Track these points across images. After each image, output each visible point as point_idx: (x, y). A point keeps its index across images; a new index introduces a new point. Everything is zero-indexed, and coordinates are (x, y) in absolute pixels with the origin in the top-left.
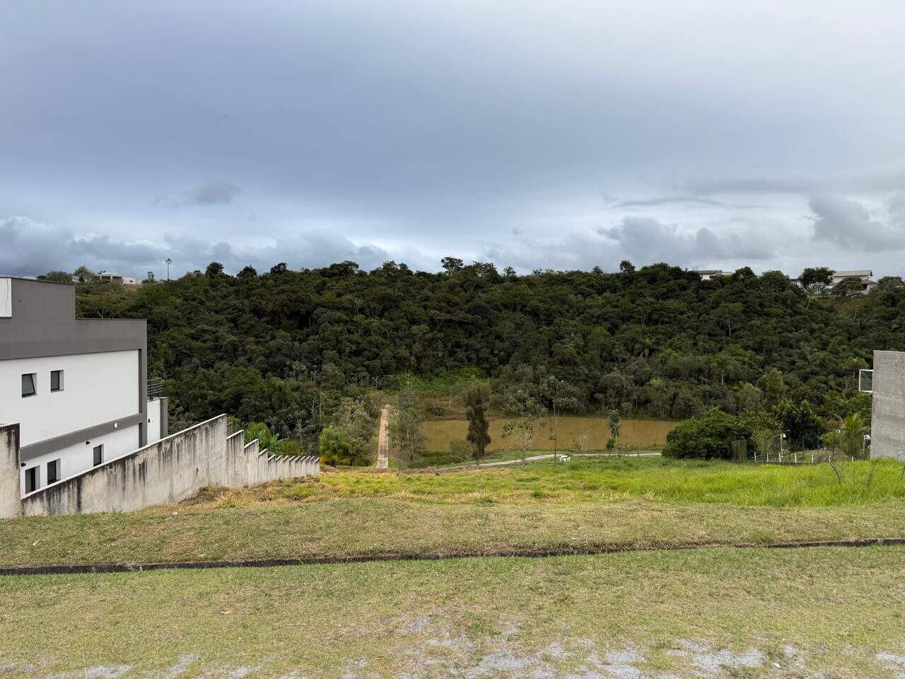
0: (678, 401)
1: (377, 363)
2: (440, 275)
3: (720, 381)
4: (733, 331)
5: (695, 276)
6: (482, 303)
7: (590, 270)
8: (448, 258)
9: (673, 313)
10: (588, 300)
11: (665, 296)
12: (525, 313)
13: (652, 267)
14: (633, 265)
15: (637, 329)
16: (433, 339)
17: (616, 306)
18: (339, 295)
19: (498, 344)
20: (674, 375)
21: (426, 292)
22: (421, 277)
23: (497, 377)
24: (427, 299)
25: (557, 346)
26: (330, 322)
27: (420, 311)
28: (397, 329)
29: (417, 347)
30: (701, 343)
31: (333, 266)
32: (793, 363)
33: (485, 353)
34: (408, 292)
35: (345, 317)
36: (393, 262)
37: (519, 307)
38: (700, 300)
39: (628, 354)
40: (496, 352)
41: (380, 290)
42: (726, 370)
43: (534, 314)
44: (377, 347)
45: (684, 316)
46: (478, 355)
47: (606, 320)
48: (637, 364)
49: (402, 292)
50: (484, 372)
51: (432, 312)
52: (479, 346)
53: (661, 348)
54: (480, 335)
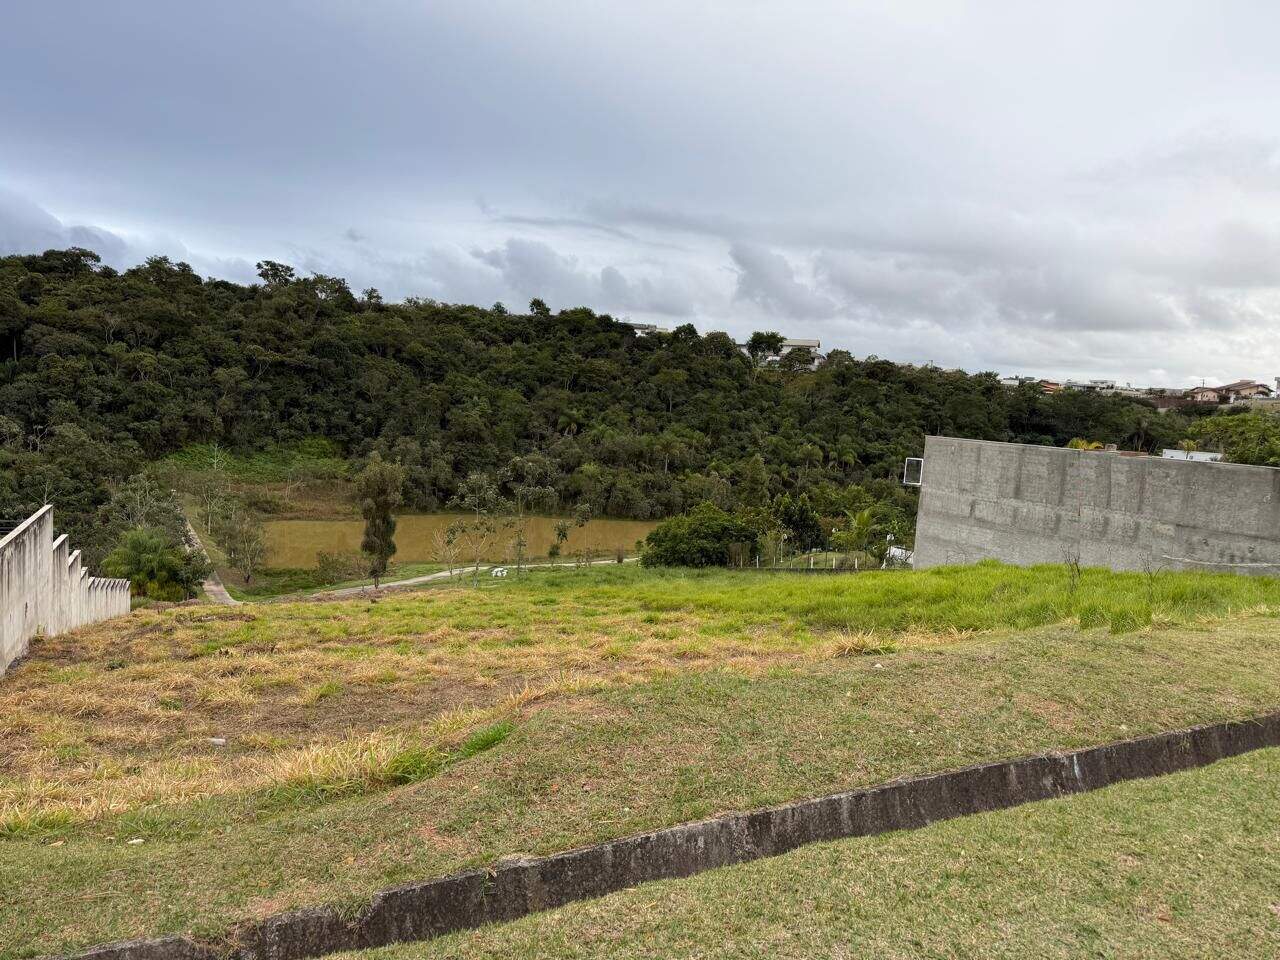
0: (616, 493)
1: (153, 426)
2: (254, 289)
3: (663, 467)
4: (675, 406)
5: (628, 329)
6: (333, 340)
7: (489, 308)
8: (268, 263)
9: (604, 377)
10: (493, 349)
11: (592, 353)
12: (402, 361)
14: (547, 306)
15: (560, 396)
16: (251, 392)
17: (531, 362)
18: (73, 306)
19: (361, 404)
20: (610, 459)
21: (235, 314)
23: (361, 455)
24: (238, 325)
25: (454, 414)
26: (60, 353)
27: (229, 344)
28: (187, 373)
29: (226, 403)
30: (639, 419)
33: (341, 417)
34: (203, 311)
35: (88, 345)
37: (391, 351)
38: (636, 363)
39: (550, 429)
40: (359, 416)
41: (152, 304)
42: (669, 454)
43: (415, 363)
44: (153, 399)
45: (618, 383)
46: (328, 421)
47: (518, 380)
48: (564, 443)
49: (194, 310)
50: (338, 448)
51: (252, 347)
52: (331, 406)
53: (593, 422)
54: (332, 389)
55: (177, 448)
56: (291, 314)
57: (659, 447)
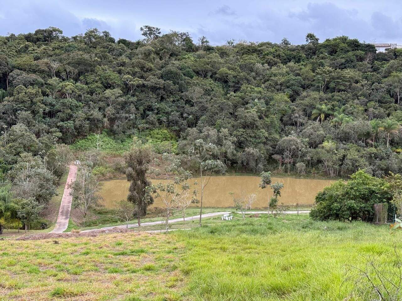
0: (347, 161)
1: (70, 124)
2: (138, 42)
3: (386, 144)
4: (401, 99)
5: (371, 48)
6: (174, 69)
7: (279, 42)
8: (146, 26)
9: (350, 81)
10: (274, 68)
11: (343, 66)
12: (215, 80)
13: (334, 40)
14: (317, 37)
15: (315, 96)
16: (126, 103)
17: (298, 75)
18: (37, 59)
19: (187, 108)
20: (344, 138)
21: (123, 58)
22: (121, 44)
23: (185, 139)
24: (123, 64)
25: (241, 111)
26: (25, 85)
27: (114, 76)
28: (91, 93)
29: (110, 110)
30: (371, 109)
33: (175, 115)
34: (105, 57)
35: (40, 80)
36: (96, 30)
37: (209, 74)
38: (375, 70)
39: (306, 118)
40: (185, 115)
41: (76, 55)
42: (391, 134)
43: (224, 81)
44: (71, 109)
45: (359, 85)
46: (168, 118)
47: (288, 87)
48: (313, 128)
49: (99, 57)
51: (126, 76)
52: (170, 110)
53: (336, 113)
54: (171, 99)
55: (84, 137)
57: (383, 129)
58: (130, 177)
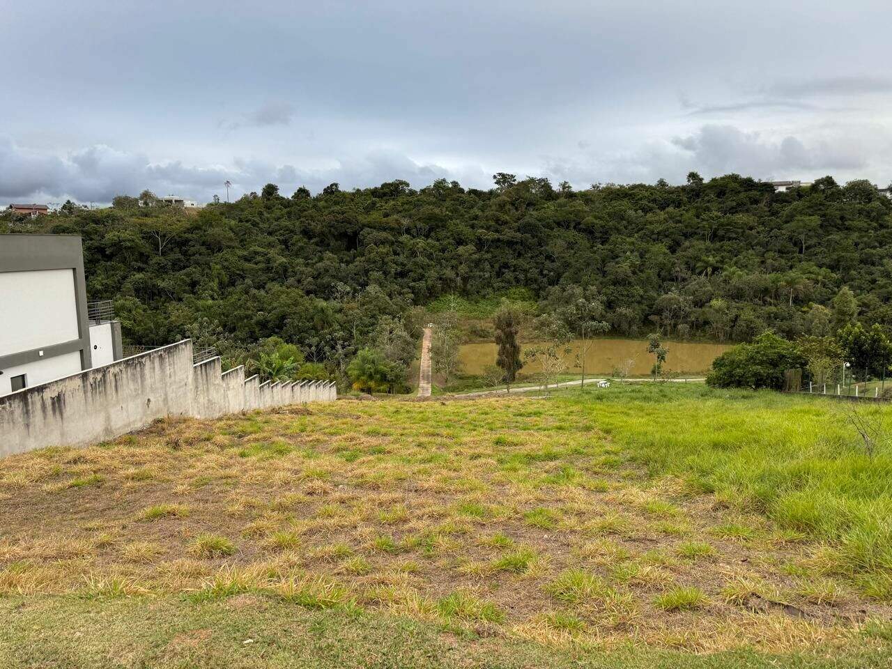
0: (740, 322)
1: (422, 284)
2: (491, 192)
3: (788, 301)
4: (807, 248)
5: (769, 187)
6: (532, 221)
7: (654, 183)
8: (500, 174)
9: (742, 228)
10: (649, 215)
11: (733, 210)
12: (580, 230)
13: (722, 179)
14: (701, 177)
15: (700, 246)
16: (480, 260)
17: (679, 222)
18: (386, 215)
19: (548, 263)
20: (737, 295)
21: (476, 211)
22: (472, 195)
23: (545, 299)
24: (476, 218)
25: (611, 266)
26: (375, 244)
27: (467, 230)
28: (443, 251)
29: (463, 269)
30: (769, 261)
31: (385, 186)
32: (874, 281)
33: (534, 273)
34: (456, 211)
35: (391, 238)
36: (444, 180)
38: (773, 214)
39: (689, 273)
40: (545, 272)
41: (426, 209)
42: (795, 289)
43: (589, 231)
44: (422, 268)
45: (754, 232)
46: (526, 276)
47: (667, 236)
48: (698, 283)
49: (450, 211)
50: (531, 293)
51: (480, 231)
52: (528, 266)
53: (725, 266)
54: (529, 255)
55: (437, 298)
56: (508, 206)
57: (784, 283)
58: (499, 340)
